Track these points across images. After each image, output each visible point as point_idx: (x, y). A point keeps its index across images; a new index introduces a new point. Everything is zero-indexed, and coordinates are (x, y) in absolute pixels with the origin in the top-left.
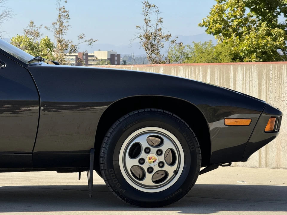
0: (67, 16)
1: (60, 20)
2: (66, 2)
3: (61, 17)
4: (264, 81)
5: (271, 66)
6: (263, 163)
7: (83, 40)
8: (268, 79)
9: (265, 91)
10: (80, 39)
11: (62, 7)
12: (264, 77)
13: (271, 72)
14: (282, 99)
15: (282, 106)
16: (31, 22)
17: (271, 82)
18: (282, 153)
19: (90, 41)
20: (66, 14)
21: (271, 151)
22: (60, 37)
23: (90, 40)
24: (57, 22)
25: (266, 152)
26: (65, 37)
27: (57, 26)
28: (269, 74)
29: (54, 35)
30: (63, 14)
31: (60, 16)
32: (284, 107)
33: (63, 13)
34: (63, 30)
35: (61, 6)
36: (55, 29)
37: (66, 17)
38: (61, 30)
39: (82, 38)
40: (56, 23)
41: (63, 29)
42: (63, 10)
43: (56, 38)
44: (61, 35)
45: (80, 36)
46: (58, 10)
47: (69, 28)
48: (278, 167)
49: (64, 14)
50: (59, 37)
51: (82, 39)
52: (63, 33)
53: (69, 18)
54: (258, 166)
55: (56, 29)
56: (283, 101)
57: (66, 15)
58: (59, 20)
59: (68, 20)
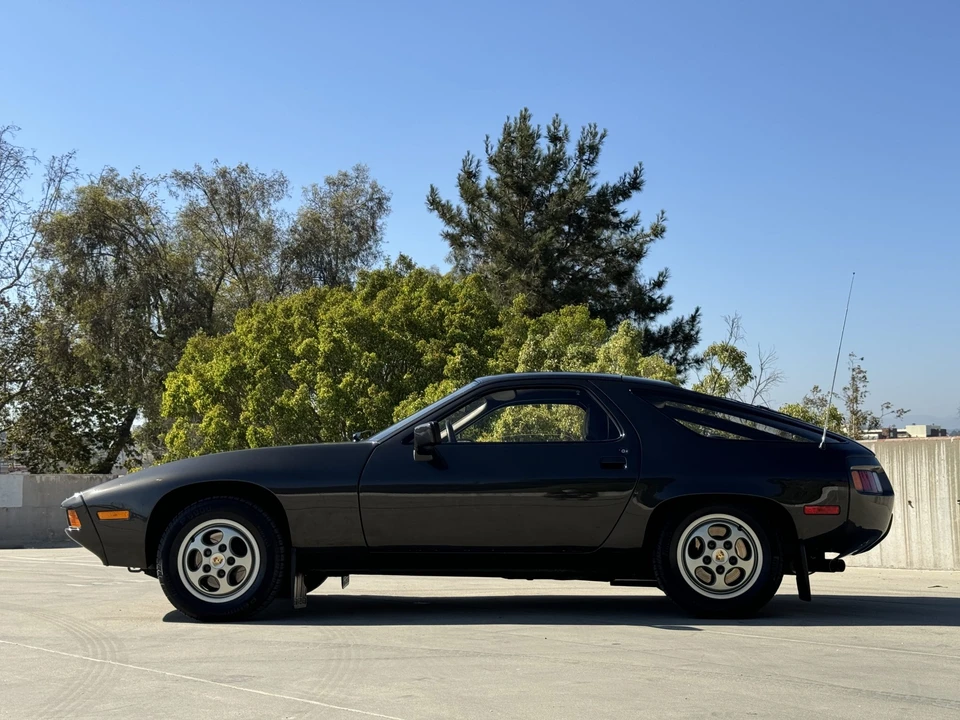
0: (863, 378)
1: (854, 384)
2: (862, 359)
3: (856, 380)
7: (890, 410)
10: (885, 409)
19: (899, 412)
20: (861, 375)
22: (855, 407)
23: (900, 410)
24: (849, 386)
26: (863, 407)
27: (850, 393)
29: (846, 404)
30: (859, 376)
31: (853, 379)
33: (857, 375)
34: (858, 398)
35: (856, 366)
36: (847, 396)
38: (856, 398)
39: (888, 407)
40: (849, 388)
41: (859, 396)
42: (857, 370)
43: (849, 409)
44: (855, 404)
45: (884, 406)
46: (851, 370)
47: (867, 394)
50: (853, 408)
52: (859, 402)
53: (867, 381)
55: (849, 396)
58: (852, 384)
59: (866, 384)
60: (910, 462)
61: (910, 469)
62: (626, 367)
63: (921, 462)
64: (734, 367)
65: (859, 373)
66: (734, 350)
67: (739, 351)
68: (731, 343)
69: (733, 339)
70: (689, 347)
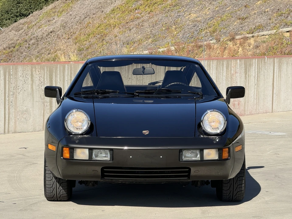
4: (7, 76)
5: (11, 67)
6: (6, 130)
8: (10, 75)
9: (8, 83)
12: (7, 73)
13: (11, 70)
14: (18, 88)
15: (18, 92)
17: (11, 77)
18: (17, 123)
21: (11, 122)
25: (8, 123)
28: (10, 72)
32: (19, 93)
48: (15, 132)
54: (3, 133)
56: (18, 89)
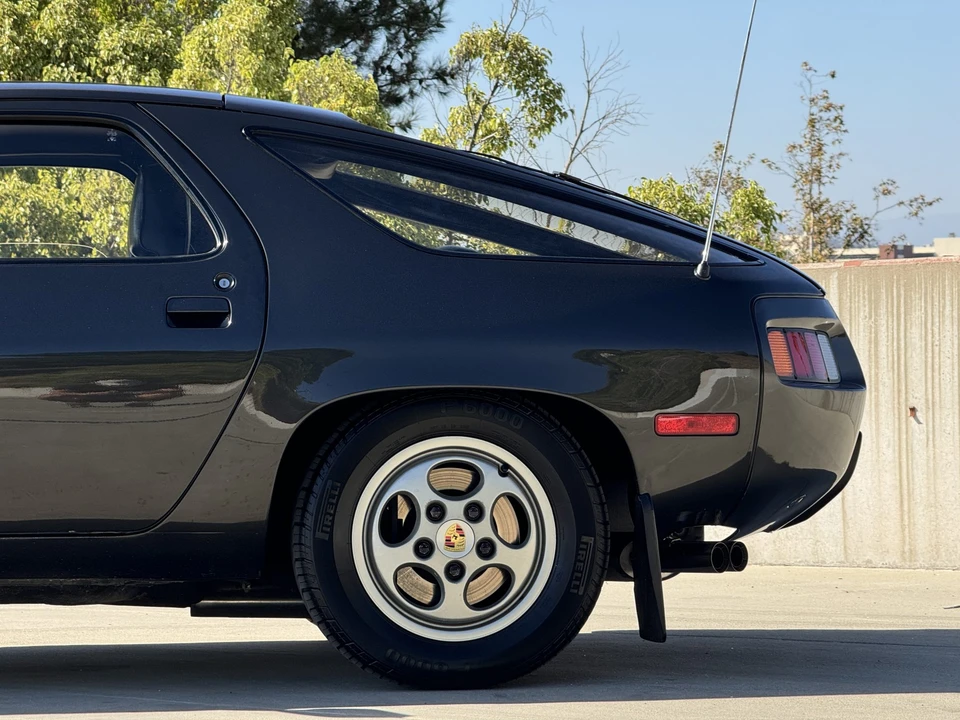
0: (835, 120)
1: (813, 135)
2: (833, 76)
3: (817, 125)
7: (891, 200)
10: (882, 196)
11: (821, 93)
16: (717, 145)
19: (914, 204)
20: (833, 114)
22: (815, 193)
23: (916, 199)
24: (801, 141)
26: (832, 193)
27: (804, 157)
29: (794, 186)
30: (825, 117)
31: (812, 123)
33: (822, 114)
34: (823, 170)
35: (817, 91)
36: (796, 166)
37: (835, 125)
38: (818, 170)
39: (887, 192)
40: (801, 147)
41: (825, 164)
42: (823, 103)
43: (800, 197)
44: (815, 186)
45: (881, 189)
46: (807, 102)
47: (843, 161)
49: (825, 115)
50: (810, 194)
51: (889, 196)
52: (824, 180)
53: (843, 128)
55: (801, 165)
57: (832, 118)
58: (808, 136)
59: (841, 136)
60: (917, 315)
61: (915, 333)
62: (257, 82)
63: (942, 314)
64: (520, 87)
65: (828, 109)
66: (520, 46)
67: (533, 47)
68: (516, 29)
69: (520, 16)
70: (422, 38)
